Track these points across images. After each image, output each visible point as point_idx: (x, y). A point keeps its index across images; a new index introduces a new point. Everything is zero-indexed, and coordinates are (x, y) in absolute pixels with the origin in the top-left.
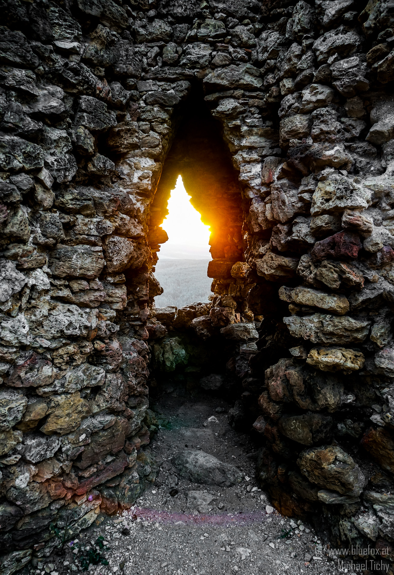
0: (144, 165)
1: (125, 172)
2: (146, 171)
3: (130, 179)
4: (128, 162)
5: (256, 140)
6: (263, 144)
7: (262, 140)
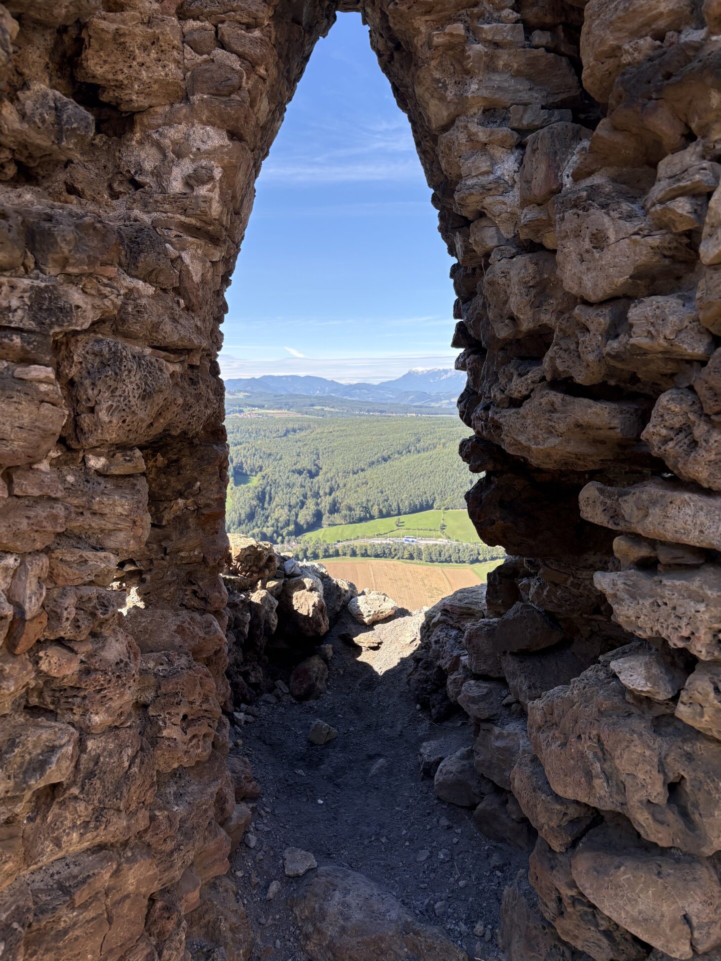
0: (198, 144)
1: (148, 166)
2: (204, 163)
3: (160, 185)
4: (155, 136)
5: (506, 85)
6: (525, 96)
7: (523, 85)
